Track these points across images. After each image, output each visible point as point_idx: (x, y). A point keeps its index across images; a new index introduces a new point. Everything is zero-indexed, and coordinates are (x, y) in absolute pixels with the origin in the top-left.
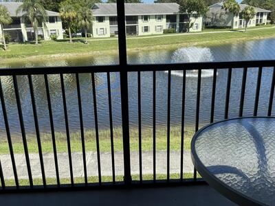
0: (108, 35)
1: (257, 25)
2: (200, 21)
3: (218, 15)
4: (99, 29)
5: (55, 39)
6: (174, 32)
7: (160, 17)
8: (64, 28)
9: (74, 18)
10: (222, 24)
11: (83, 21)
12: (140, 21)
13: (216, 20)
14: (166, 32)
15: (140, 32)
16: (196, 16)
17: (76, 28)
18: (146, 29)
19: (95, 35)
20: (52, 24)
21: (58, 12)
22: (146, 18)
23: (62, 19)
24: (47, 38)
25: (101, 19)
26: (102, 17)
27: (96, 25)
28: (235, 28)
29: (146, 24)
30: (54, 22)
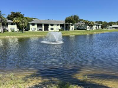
0: (36, 30)
1: (97, 29)
2: (73, 27)
3: (81, 25)
4: (32, 28)
5: (13, 31)
6: (64, 30)
7: (58, 25)
10: (82, 28)
11: (22, 24)
12: (50, 26)
13: (80, 27)
14: (60, 30)
15: (50, 30)
16: (72, 25)
18: (52, 29)
19: (31, 30)
22: (52, 25)
24: (10, 31)
25: (33, 25)
26: (34, 24)
28: (87, 29)
29: (52, 27)
30: (13, 25)
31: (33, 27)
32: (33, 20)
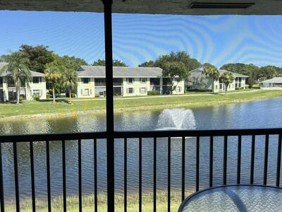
0: (93, 96)
1: (236, 89)
2: (182, 84)
3: (199, 79)
4: (83, 90)
5: (37, 99)
6: (158, 94)
7: (144, 80)
8: (47, 88)
9: (58, 79)
10: (203, 87)
11: (68, 82)
12: (125, 83)
13: (198, 84)
14: (149, 94)
15: (125, 93)
16: (178, 80)
17: (61, 89)
18: (131, 91)
19: (79, 95)
20: (36, 84)
21: (43, 72)
22: (131, 80)
23: (47, 80)
24: (29, 97)
25: (86, 81)
26: (87, 78)
27: (81, 86)
28: (215, 91)
29: (130, 86)
30: (38, 82)
31: (86, 85)
32: (82, 66)
